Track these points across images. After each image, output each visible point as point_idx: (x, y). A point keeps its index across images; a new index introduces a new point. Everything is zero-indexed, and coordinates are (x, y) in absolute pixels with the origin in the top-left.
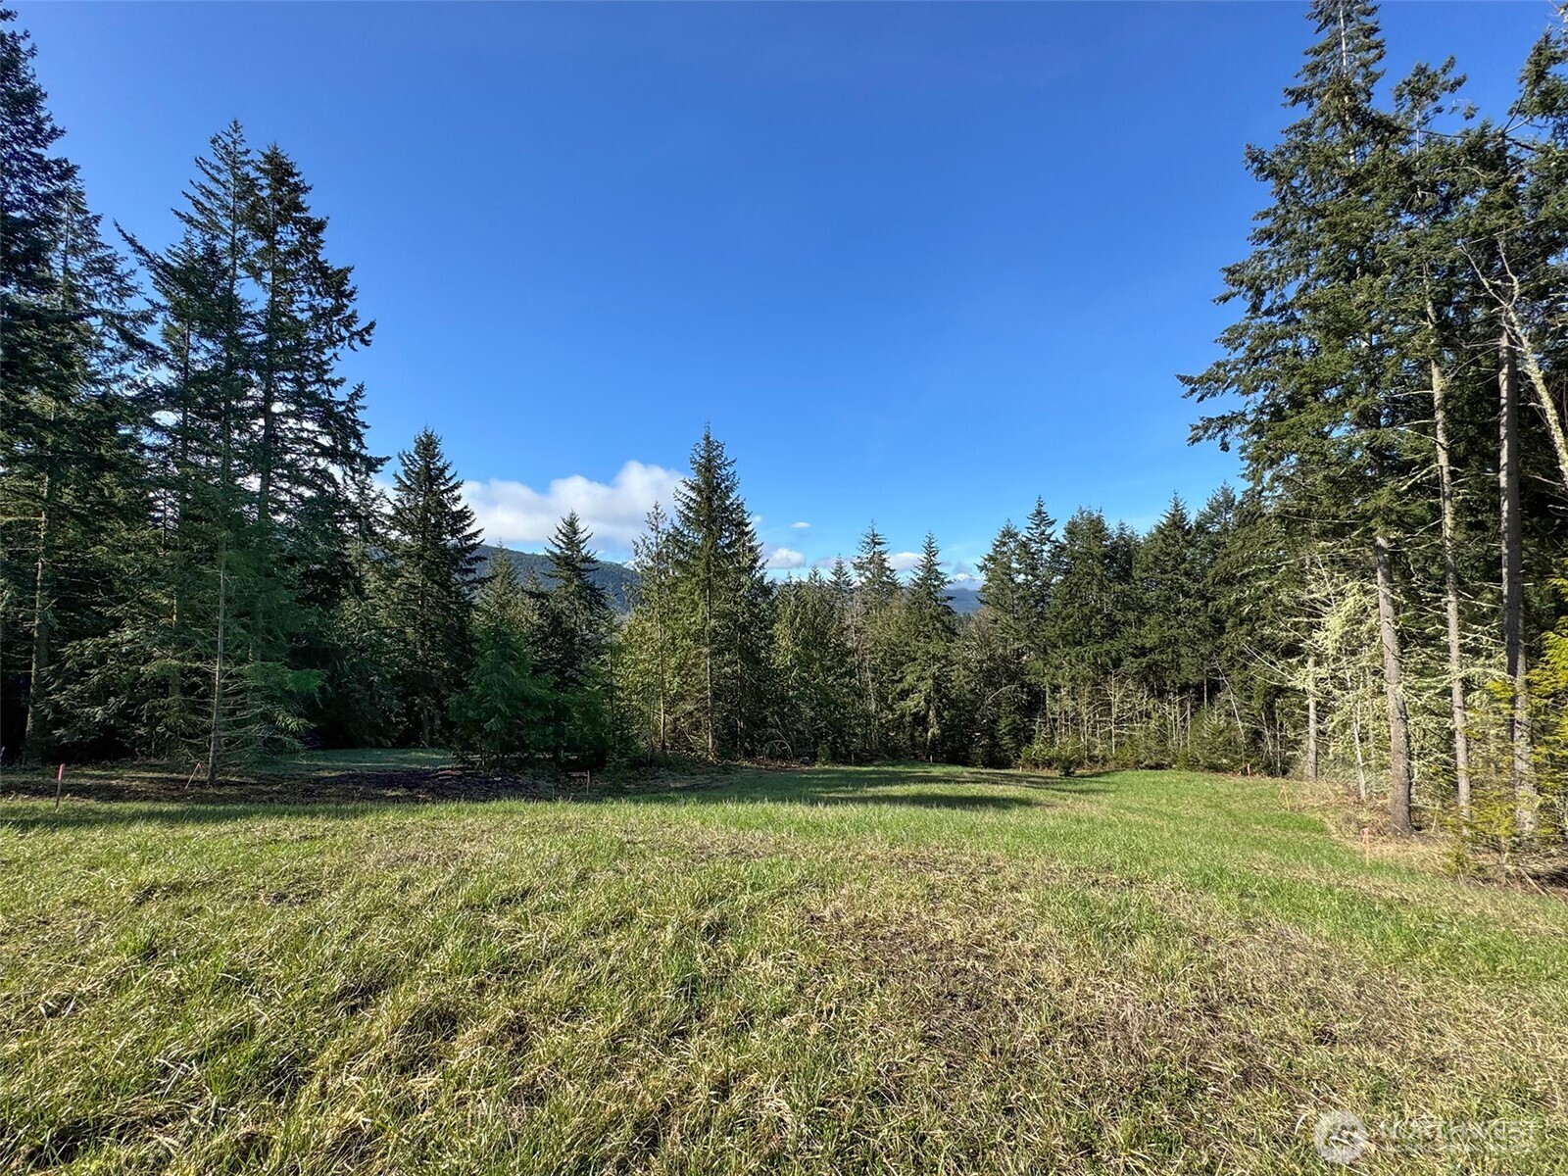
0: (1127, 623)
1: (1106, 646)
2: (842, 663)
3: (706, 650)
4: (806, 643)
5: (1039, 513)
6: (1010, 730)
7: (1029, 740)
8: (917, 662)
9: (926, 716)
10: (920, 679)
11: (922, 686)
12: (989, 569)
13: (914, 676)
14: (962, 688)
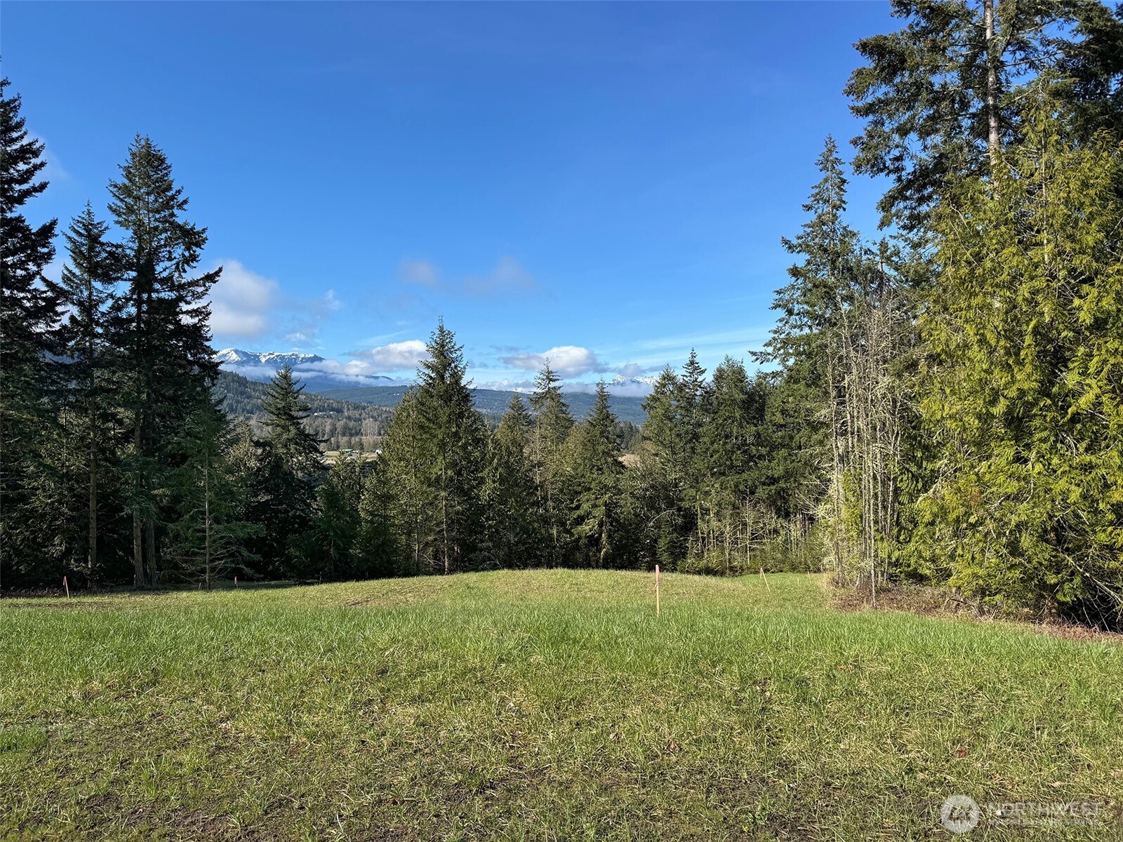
0: (761, 457)
1: (745, 476)
3: (443, 494)
6: (668, 548)
7: (684, 555)
8: (592, 492)
9: (599, 538)
10: (594, 506)
11: (596, 512)
12: (652, 408)
13: (589, 504)
14: (629, 513)
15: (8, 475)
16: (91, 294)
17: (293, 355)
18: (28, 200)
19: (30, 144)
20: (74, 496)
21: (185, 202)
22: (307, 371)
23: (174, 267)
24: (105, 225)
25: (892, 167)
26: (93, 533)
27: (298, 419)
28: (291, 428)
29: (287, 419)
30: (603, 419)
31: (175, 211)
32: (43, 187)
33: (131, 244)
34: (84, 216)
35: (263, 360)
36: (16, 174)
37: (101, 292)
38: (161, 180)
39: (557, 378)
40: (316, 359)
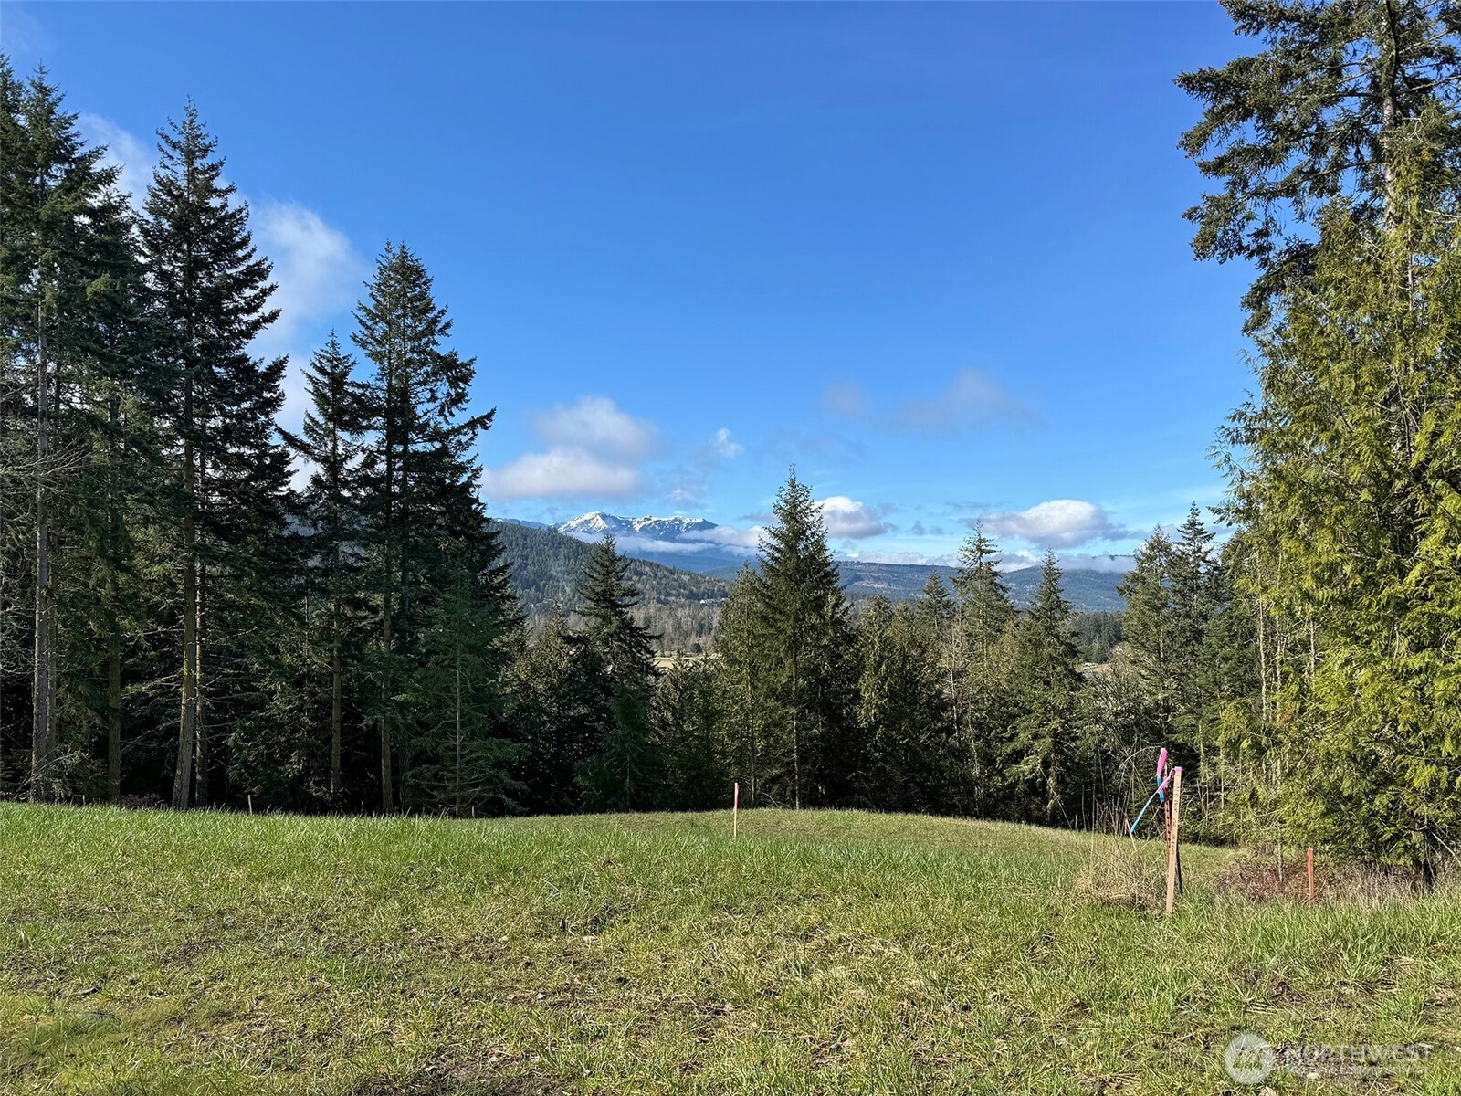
2: (937, 717)
3: (793, 711)
4: (892, 696)
5: (1193, 524)
8: (1033, 715)
9: (1044, 783)
10: (1036, 737)
11: (1038, 746)
12: (1132, 591)
13: (1029, 734)
14: (1089, 748)
15: (241, 675)
16: (335, 447)
17: (676, 519)
18: (259, 333)
19: (258, 264)
20: (315, 702)
21: (448, 325)
22: (694, 541)
23: (437, 410)
24: (351, 360)
25: (1254, 246)
26: (336, 750)
27: (622, 607)
28: (613, 618)
29: (607, 607)
30: (1051, 609)
31: (437, 338)
32: (273, 316)
33: (379, 384)
34: (327, 349)
35: (637, 528)
36: (242, 302)
37: (350, 444)
38: (421, 297)
39: (993, 548)
40: (706, 525)
